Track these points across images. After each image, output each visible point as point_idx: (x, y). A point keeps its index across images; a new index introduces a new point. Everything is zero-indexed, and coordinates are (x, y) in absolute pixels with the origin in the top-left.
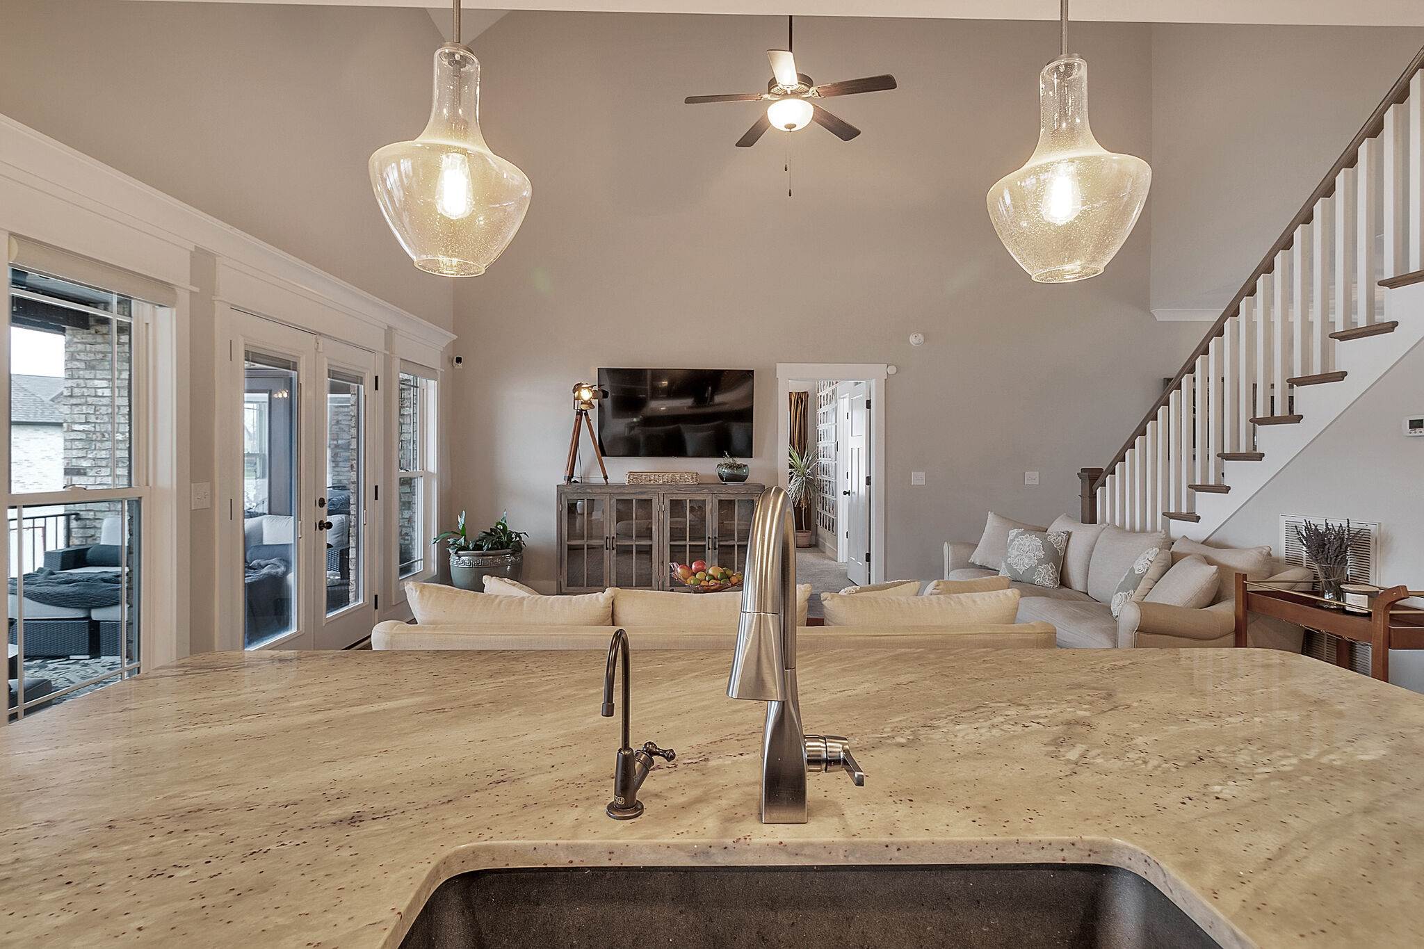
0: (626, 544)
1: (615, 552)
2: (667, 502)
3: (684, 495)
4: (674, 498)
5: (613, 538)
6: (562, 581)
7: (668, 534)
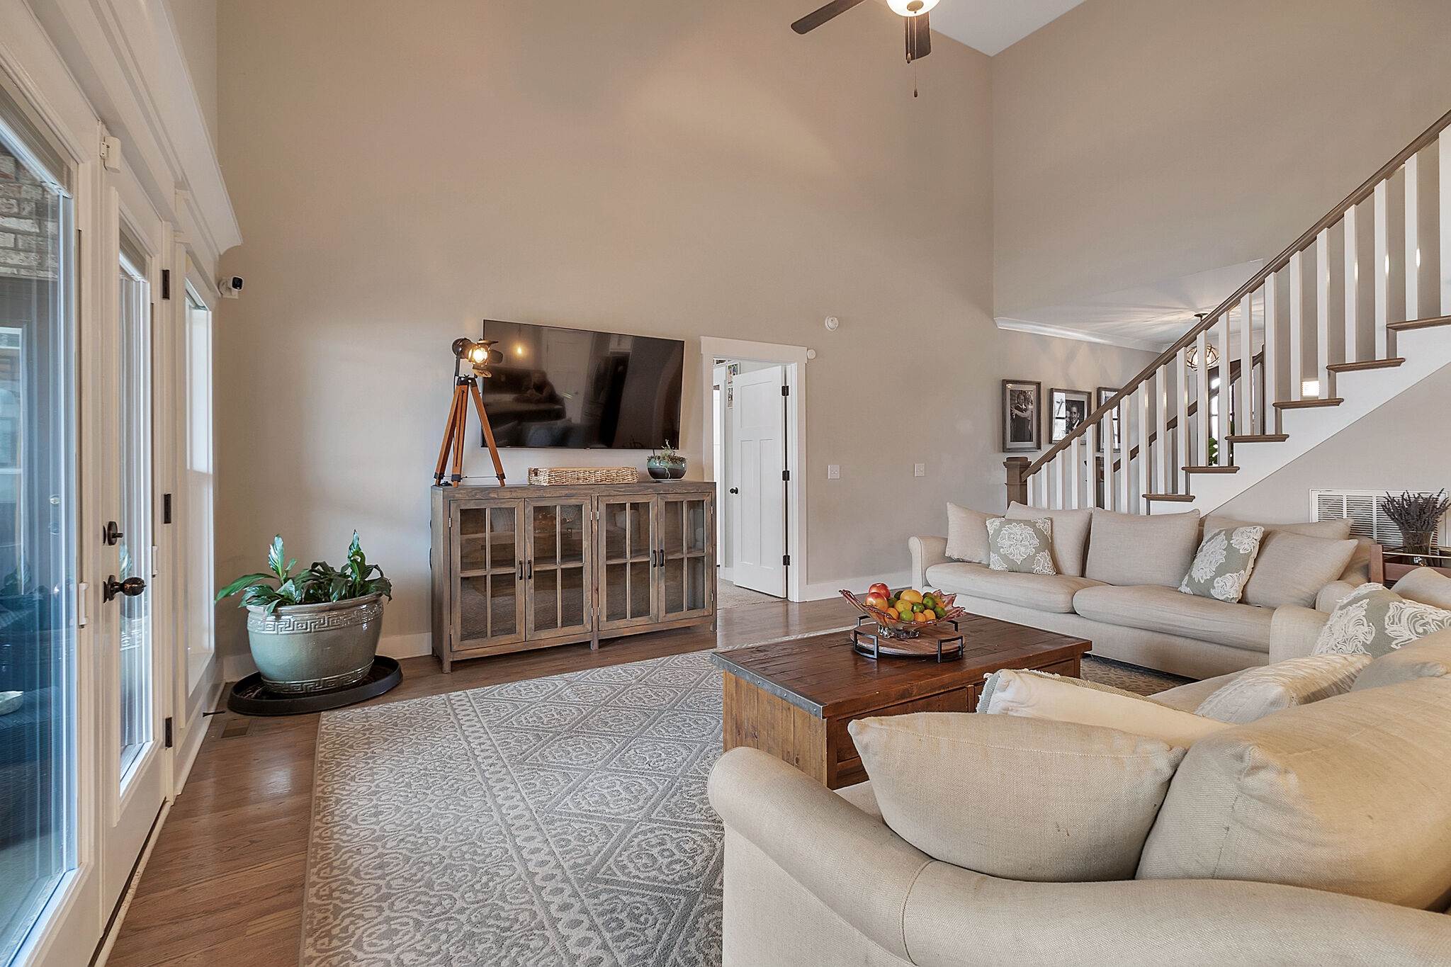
0: (548, 568)
1: (532, 581)
2: (603, 507)
3: (622, 497)
4: (612, 502)
5: (530, 562)
6: (452, 633)
7: (603, 551)
